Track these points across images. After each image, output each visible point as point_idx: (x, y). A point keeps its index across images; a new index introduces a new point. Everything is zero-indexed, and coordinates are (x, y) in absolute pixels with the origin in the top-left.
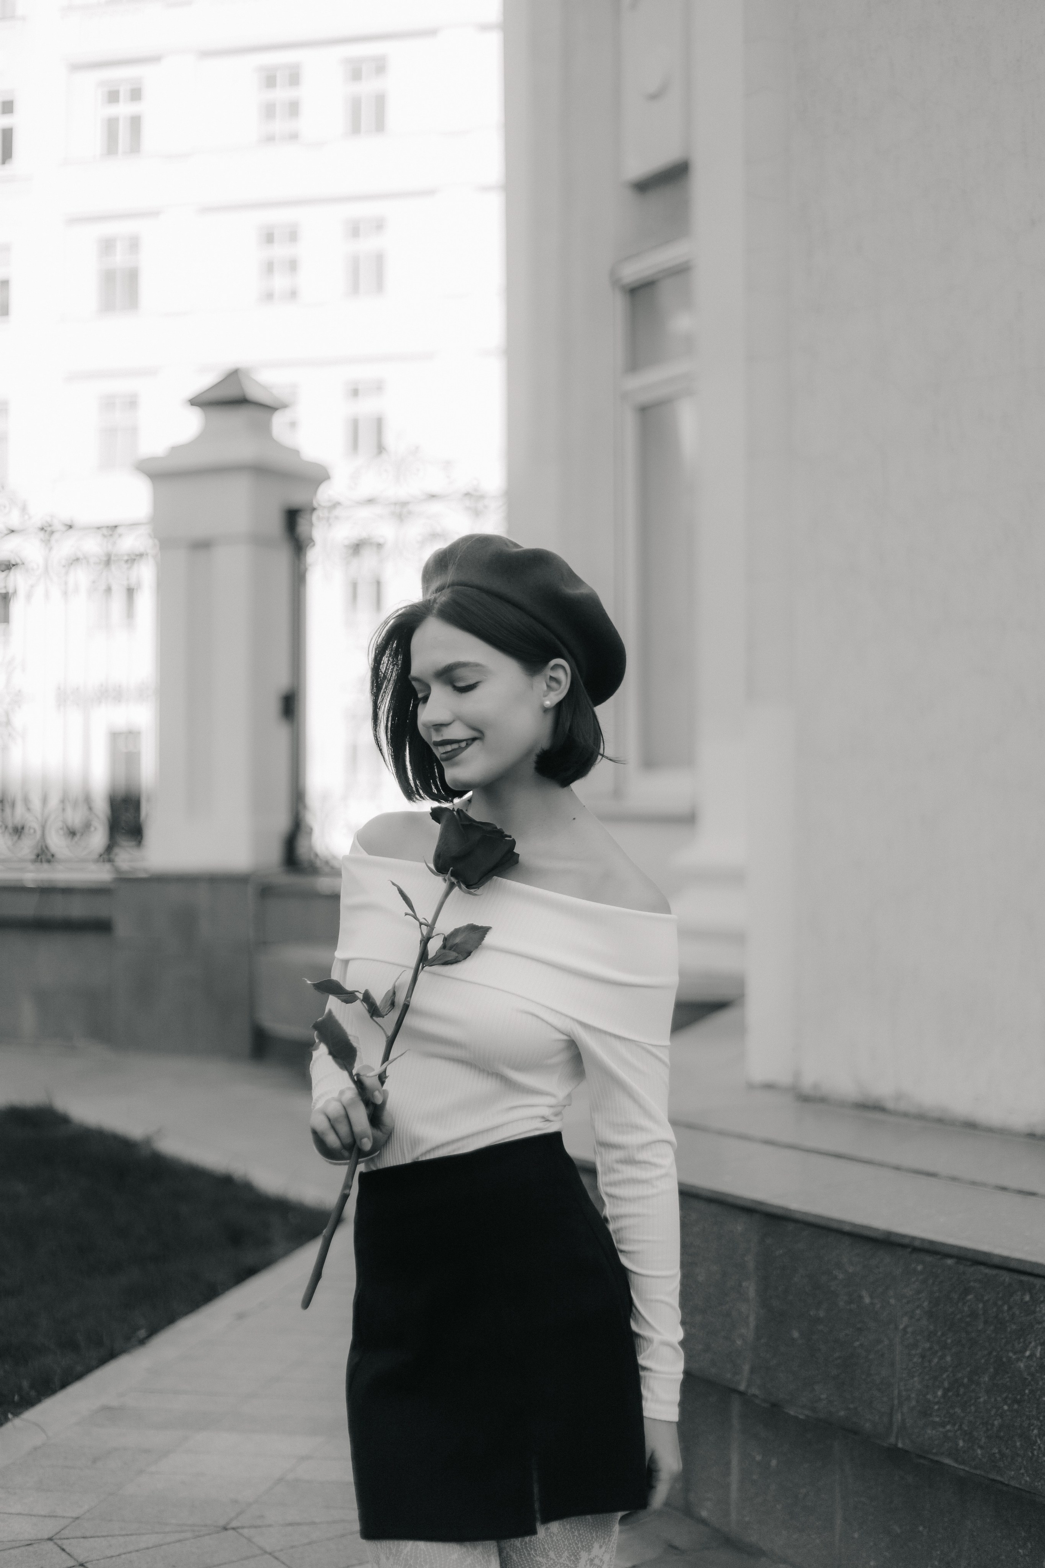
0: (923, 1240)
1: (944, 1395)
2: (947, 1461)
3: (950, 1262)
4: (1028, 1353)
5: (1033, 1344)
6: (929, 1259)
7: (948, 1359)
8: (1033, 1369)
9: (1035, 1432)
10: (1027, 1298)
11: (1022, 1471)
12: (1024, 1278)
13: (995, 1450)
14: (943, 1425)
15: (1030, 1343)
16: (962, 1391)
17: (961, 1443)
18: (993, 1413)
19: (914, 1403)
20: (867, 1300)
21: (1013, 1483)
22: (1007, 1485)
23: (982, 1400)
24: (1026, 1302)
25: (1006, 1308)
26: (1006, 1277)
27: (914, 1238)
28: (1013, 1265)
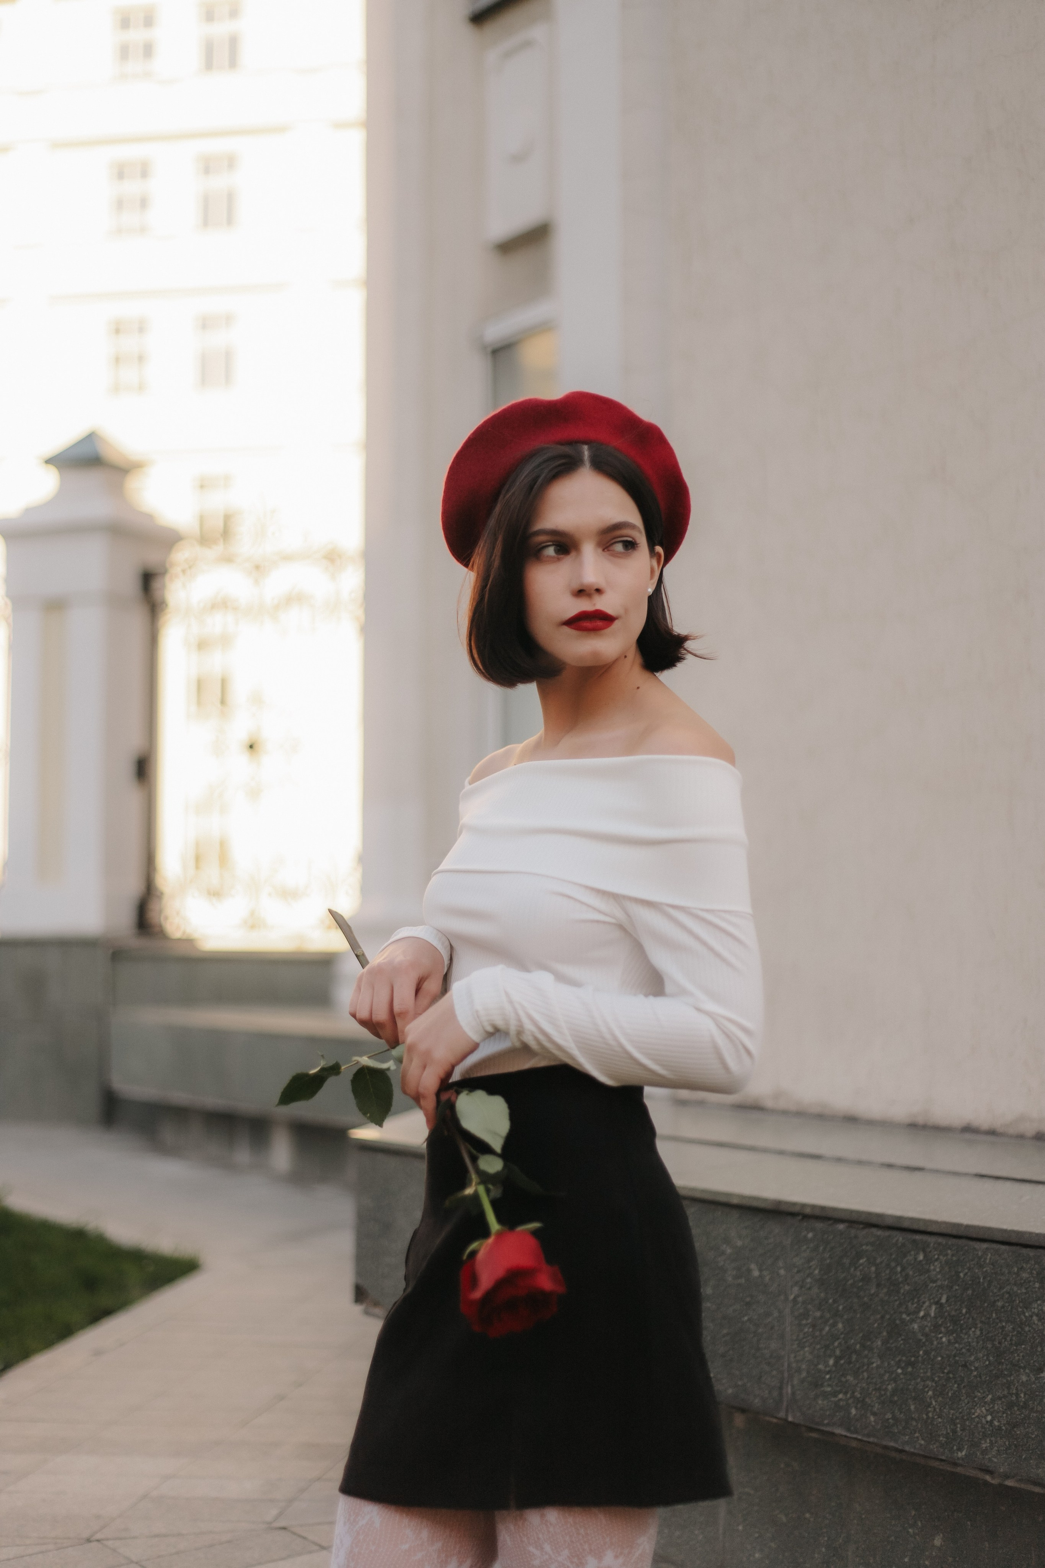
0: (814, 1207)
1: (836, 1363)
2: (838, 1431)
3: (841, 1227)
4: (922, 1314)
5: (927, 1304)
6: (819, 1225)
7: (840, 1326)
8: (927, 1329)
9: (930, 1393)
10: (921, 1257)
11: (917, 1435)
12: (918, 1237)
13: (889, 1416)
14: (835, 1394)
15: (924, 1303)
16: (854, 1357)
17: (853, 1411)
18: (886, 1377)
19: (804, 1374)
20: (756, 1273)
21: (907, 1448)
22: (901, 1451)
23: (874, 1365)
24: (921, 1261)
25: (899, 1269)
26: (900, 1238)
27: (804, 1206)
28: (906, 1225)
